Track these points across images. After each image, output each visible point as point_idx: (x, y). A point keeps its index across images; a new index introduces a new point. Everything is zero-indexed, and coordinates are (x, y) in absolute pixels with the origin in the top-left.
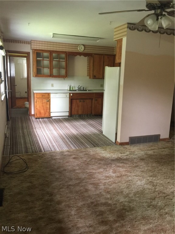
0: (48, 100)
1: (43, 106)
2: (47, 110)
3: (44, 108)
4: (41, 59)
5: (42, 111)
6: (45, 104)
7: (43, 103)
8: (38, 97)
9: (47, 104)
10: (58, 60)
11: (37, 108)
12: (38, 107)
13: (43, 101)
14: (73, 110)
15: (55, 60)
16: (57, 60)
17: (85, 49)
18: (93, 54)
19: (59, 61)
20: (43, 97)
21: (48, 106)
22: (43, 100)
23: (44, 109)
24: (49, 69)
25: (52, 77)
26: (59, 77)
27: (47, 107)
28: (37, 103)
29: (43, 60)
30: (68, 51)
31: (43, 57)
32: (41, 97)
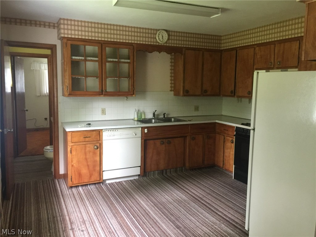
0: (98, 145)
1: (86, 159)
2: (94, 166)
3: (89, 163)
4: (81, 58)
5: (84, 171)
6: (91, 154)
7: (85, 154)
8: (75, 139)
9: (94, 153)
10: (117, 60)
11: (72, 166)
12: (75, 161)
13: (85, 149)
14: (148, 161)
15: (109, 60)
16: (115, 60)
17: (168, 39)
18: (184, 50)
19: (119, 62)
20: (87, 139)
21: (98, 159)
22: (85, 147)
23: (88, 166)
24: (98, 80)
25: (105, 95)
26: (119, 95)
27: (95, 161)
28: (74, 153)
29: (86, 60)
30: (136, 42)
31: (86, 55)
32: (82, 139)
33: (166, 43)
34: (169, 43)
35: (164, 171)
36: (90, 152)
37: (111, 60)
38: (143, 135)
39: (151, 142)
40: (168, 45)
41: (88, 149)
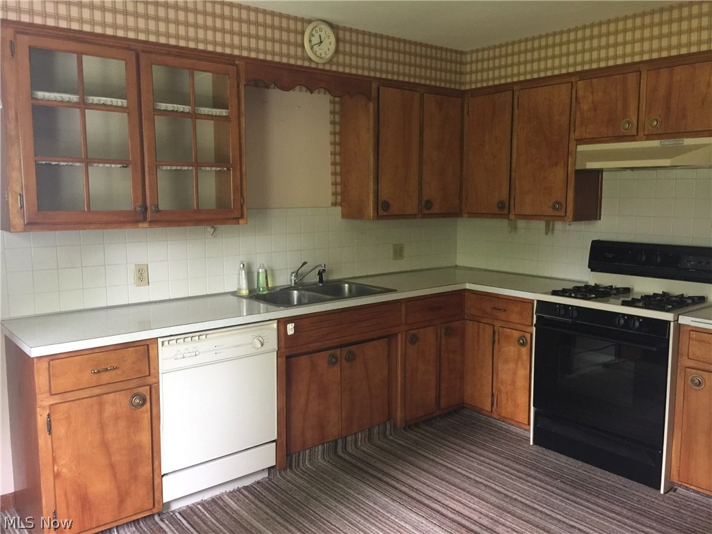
0: (144, 390)
1: (105, 445)
2: (134, 464)
3: (116, 458)
4: (66, 97)
5: (101, 487)
6: (122, 424)
7: (102, 427)
8: (63, 383)
9: (133, 422)
10: (187, 109)
11: (57, 476)
12: (65, 464)
13: (101, 411)
15: (163, 106)
16: (181, 108)
18: (374, 85)
19: (194, 116)
20: (106, 377)
21: (145, 438)
22: (101, 405)
23: (112, 466)
24: (129, 171)
26: (198, 222)
27: (135, 448)
29: (83, 106)
30: (245, 54)
31: (82, 89)
32: (87, 377)
33: (330, 62)
34: (338, 64)
35: (340, 441)
36: (116, 418)
37: (170, 107)
38: (282, 344)
39: (304, 361)
40: (334, 68)
41: (109, 410)
